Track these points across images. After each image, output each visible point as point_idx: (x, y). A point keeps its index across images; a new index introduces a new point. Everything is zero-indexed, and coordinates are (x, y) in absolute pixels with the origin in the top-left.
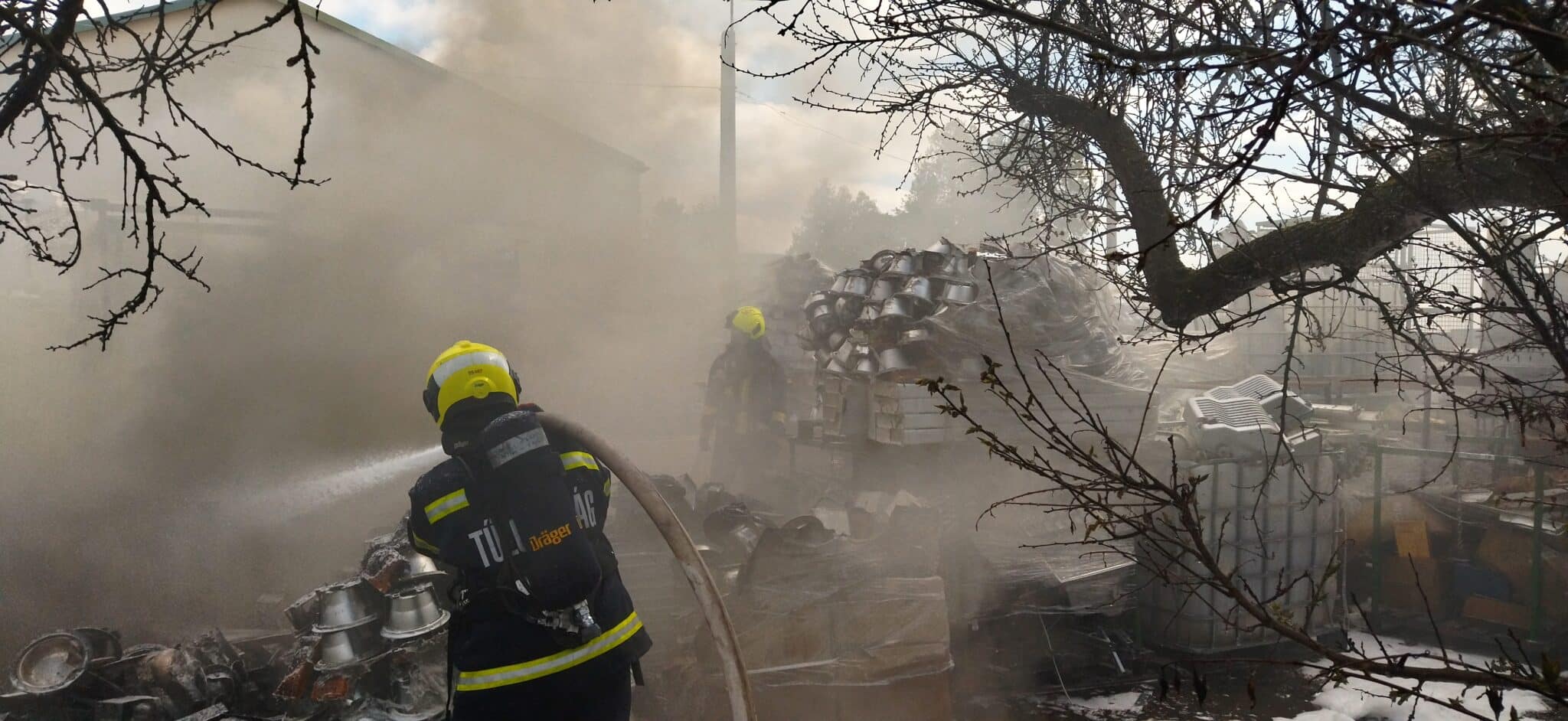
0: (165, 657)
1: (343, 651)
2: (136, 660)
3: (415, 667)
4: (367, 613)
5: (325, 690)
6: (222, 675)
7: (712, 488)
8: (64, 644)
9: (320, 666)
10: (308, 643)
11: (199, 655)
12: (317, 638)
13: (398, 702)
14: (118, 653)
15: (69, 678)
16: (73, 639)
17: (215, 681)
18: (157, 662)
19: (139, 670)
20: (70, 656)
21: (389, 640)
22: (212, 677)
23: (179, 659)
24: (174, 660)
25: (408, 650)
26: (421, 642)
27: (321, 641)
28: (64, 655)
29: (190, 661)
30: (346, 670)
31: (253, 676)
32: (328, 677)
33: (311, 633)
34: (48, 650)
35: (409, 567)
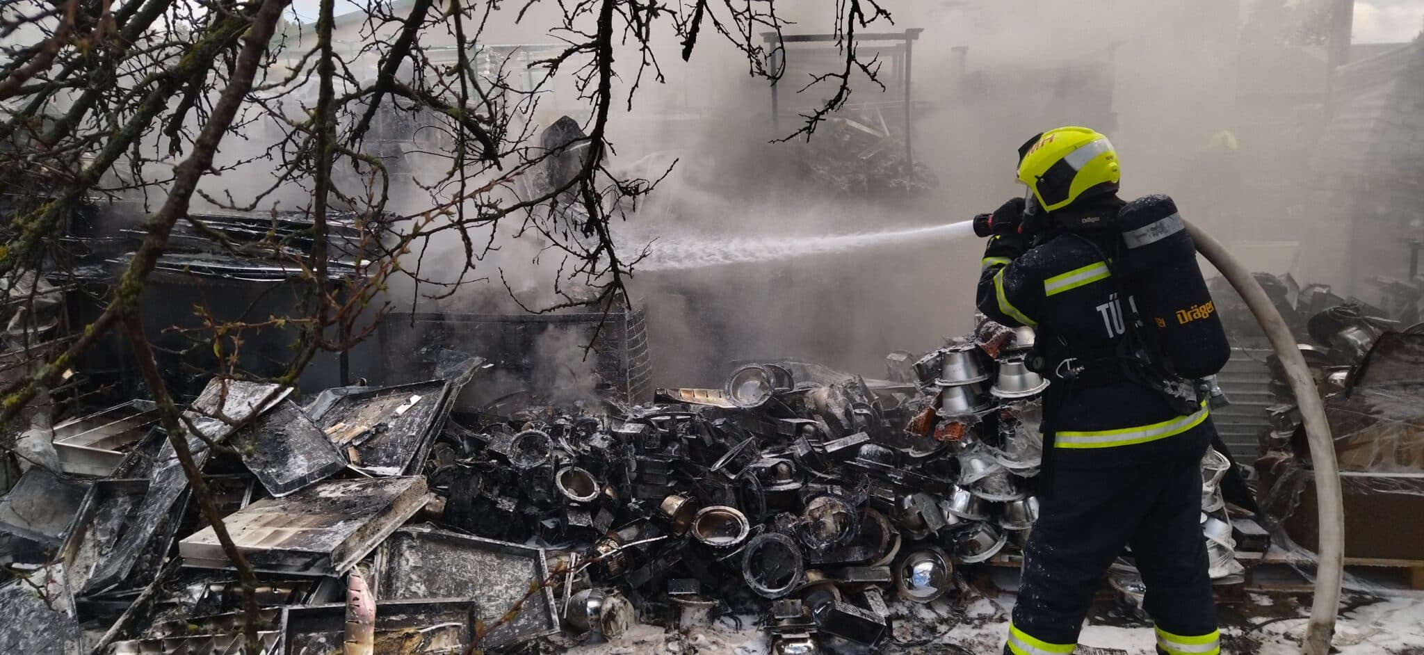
0: (823, 393)
1: (959, 403)
2: (803, 393)
3: (1020, 423)
4: (980, 373)
5: (943, 432)
6: (865, 411)
7: (1317, 289)
8: (757, 375)
9: (940, 413)
10: (931, 394)
11: (845, 393)
12: (938, 390)
13: (1004, 449)
14: (791, 385)
15: (761, 399)
16: (763, 371)
17: (860, 415)
18: (817, 395)
19: (805, 400)
20: (762, 383)
21: (998, 398)
22: (858, 411)
23: (832, 395)
24: (829, 396)
25: (1014, 408)
26: (1025, 403)
27: (941, 393)
28: (758, 383)
29: (841, 398)
30: (962, 418)
31: (888, 415)
32: (947, 422)
33: (933, 385)
34: (747, 378)
35: (1015, 339)
